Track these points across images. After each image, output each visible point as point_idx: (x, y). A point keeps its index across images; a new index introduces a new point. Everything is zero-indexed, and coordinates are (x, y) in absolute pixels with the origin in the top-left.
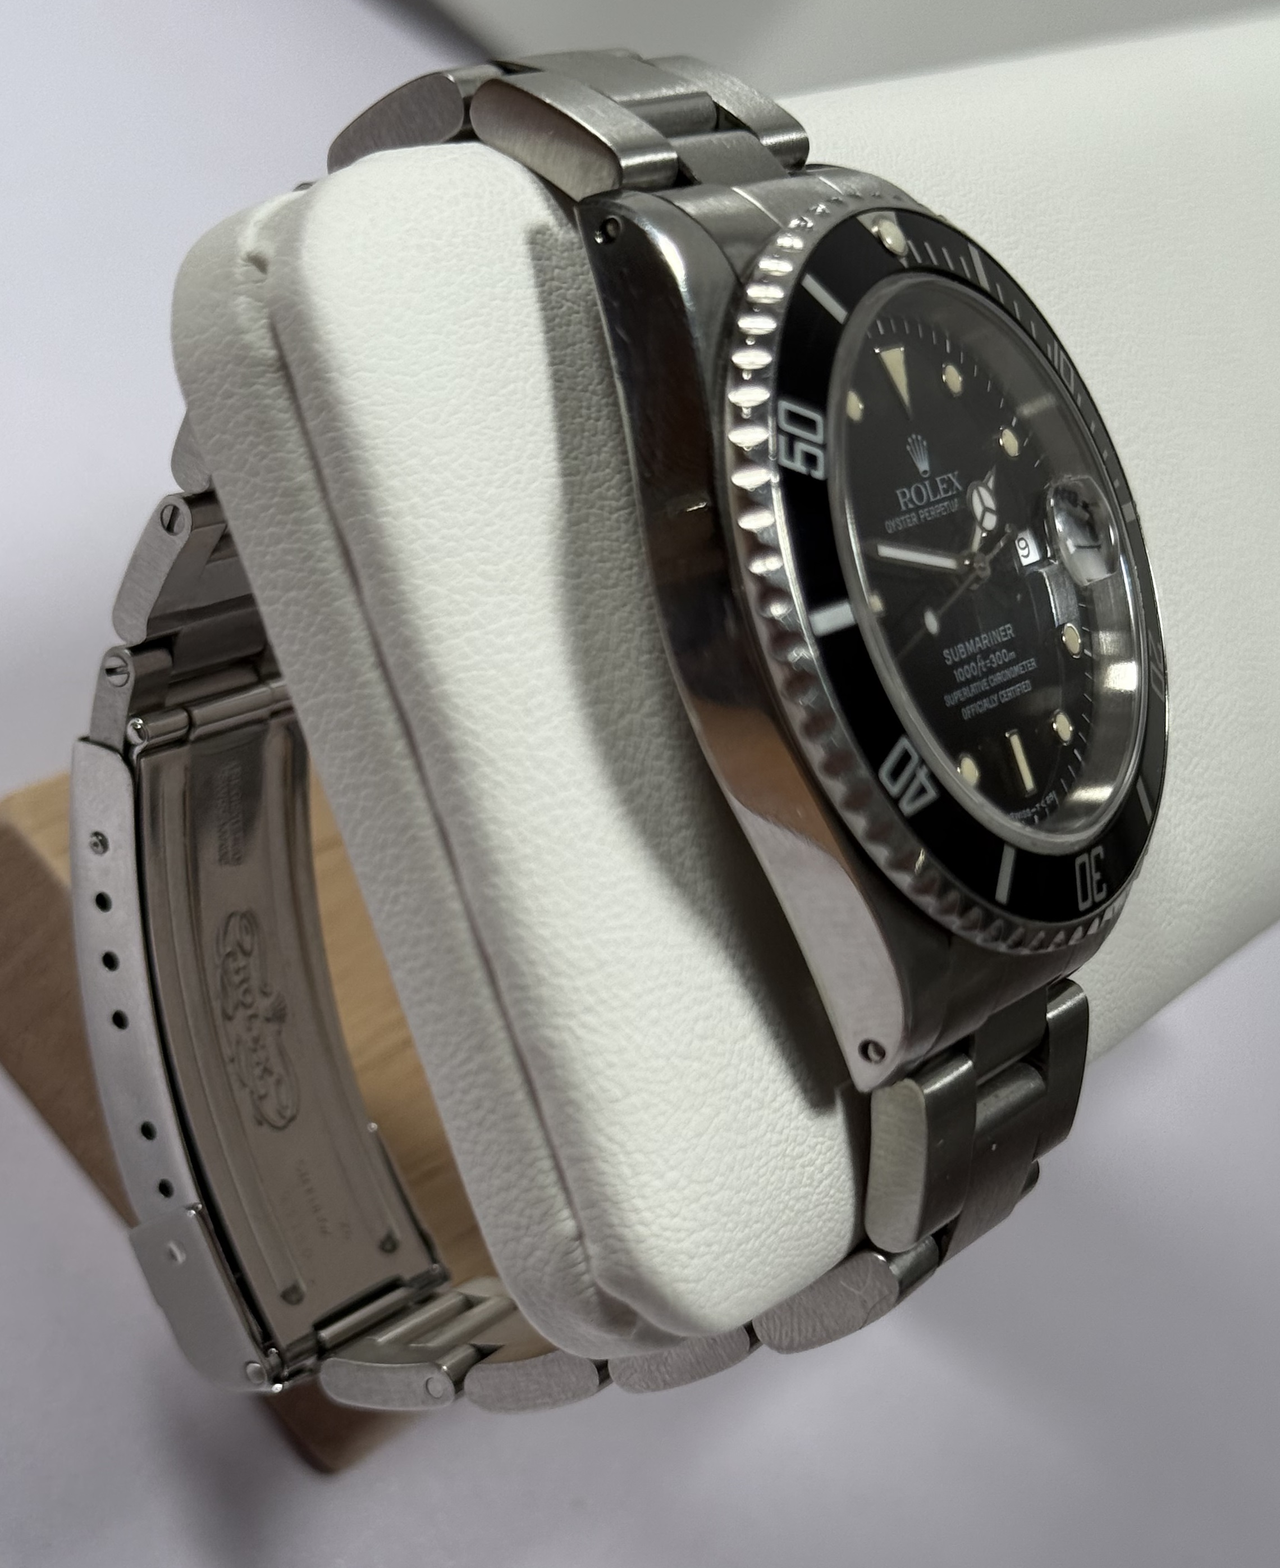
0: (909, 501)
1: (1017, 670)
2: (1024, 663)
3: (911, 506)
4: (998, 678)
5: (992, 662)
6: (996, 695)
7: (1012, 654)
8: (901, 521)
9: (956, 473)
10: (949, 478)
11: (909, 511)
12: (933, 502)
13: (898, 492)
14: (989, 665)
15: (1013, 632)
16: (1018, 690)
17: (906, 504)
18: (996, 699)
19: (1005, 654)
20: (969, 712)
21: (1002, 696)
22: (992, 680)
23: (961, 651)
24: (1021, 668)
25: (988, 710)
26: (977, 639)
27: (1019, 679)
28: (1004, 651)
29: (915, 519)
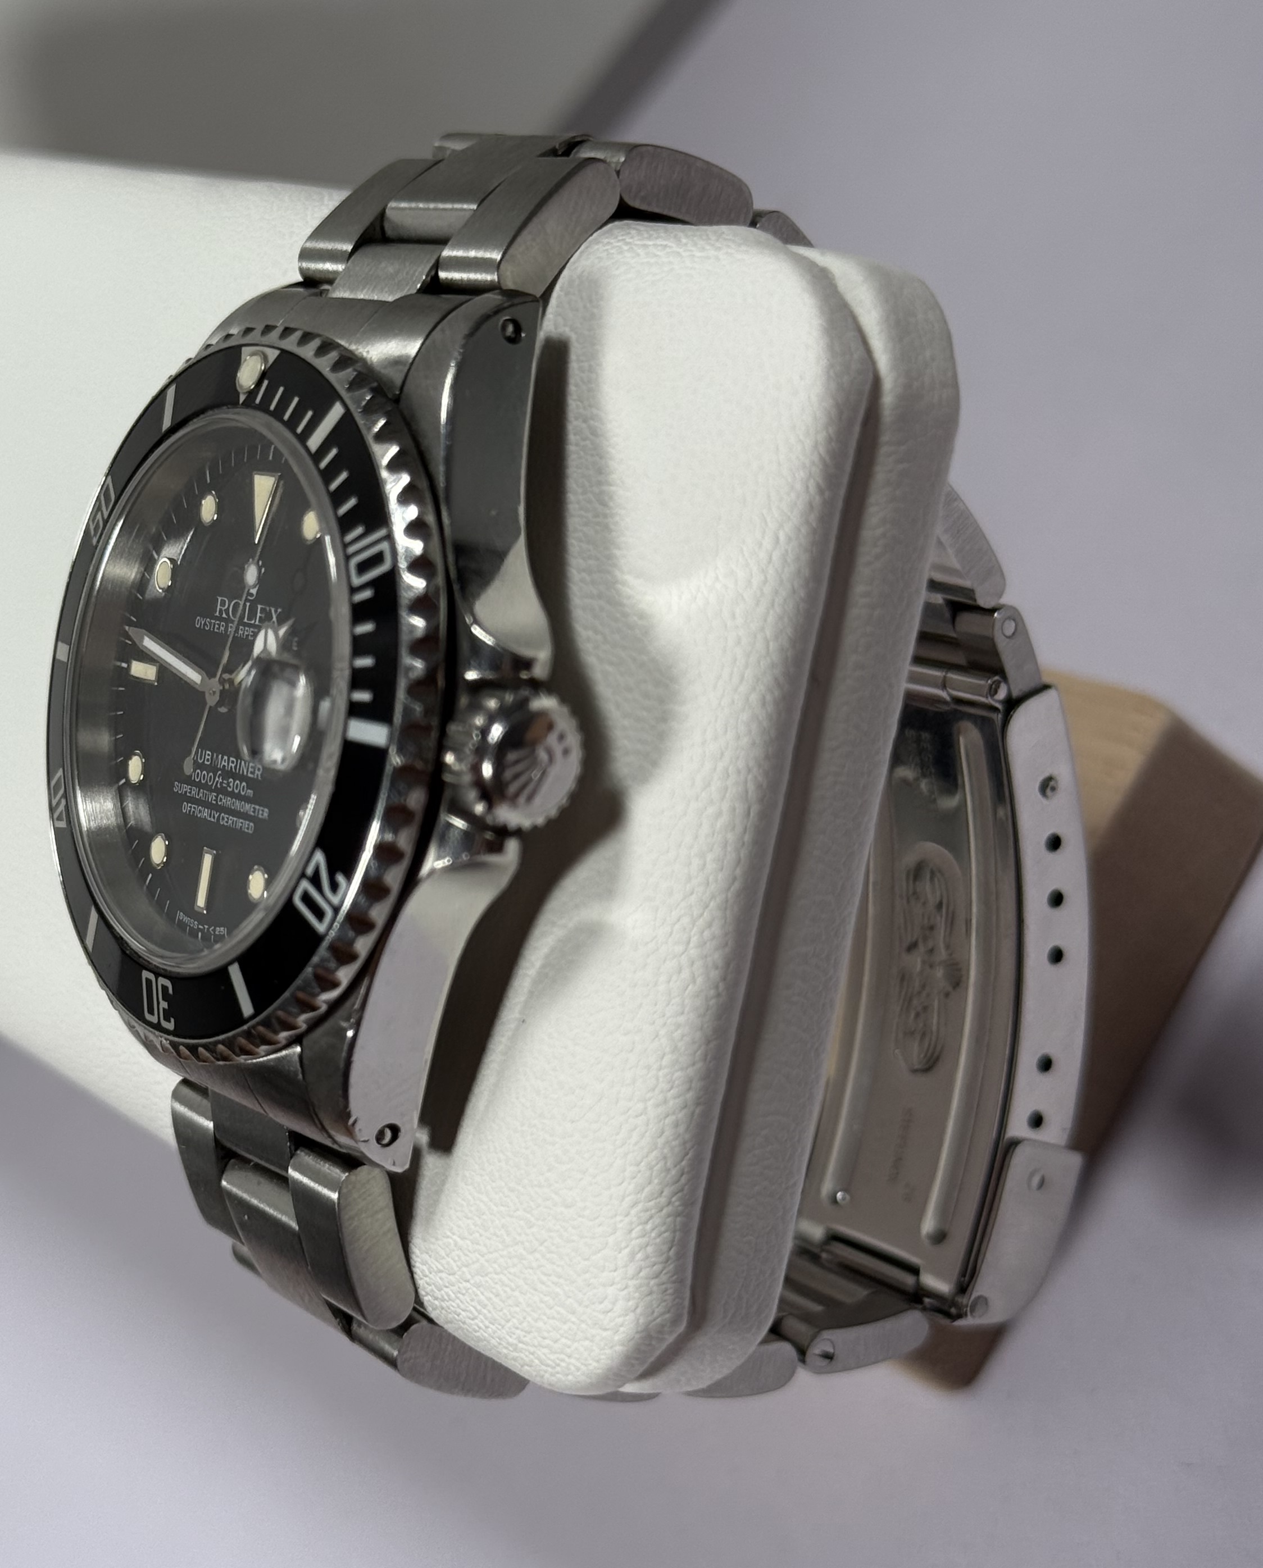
0: (225, 610)
1: (248, 808)
2: (257, 807)
3: (224, 615)
4: (227, 801)
5: (228, 784)
6: (218, 814)
7: (250, 792)
8: (210, 623)
9: (279, 610)
10: (270, 610)
11: (220, 619)
12: (245, 623)
13: (220, 599)
14: (224, 785)
15: (261, 775)
16: (241, 825)
17: (221, 611)
18: (216, 816)
19: (244, 787)
20: (189, 809)
21: (223, 819)
22: (221, 799)
23: (207, 757)
24: (252, 809)
25: (205, 818)
26: (226, 758)
27: (245, 816)
28: (244, 784)
29: (222, 628)
